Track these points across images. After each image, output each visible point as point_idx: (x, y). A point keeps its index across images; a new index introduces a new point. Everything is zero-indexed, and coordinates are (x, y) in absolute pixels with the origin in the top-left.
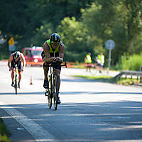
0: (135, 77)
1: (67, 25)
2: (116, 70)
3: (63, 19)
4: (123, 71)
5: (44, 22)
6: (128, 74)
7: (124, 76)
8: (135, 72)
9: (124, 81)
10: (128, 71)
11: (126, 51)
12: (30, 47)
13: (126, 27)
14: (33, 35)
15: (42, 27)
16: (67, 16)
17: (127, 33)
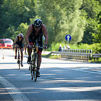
0: (58, 55)
1: (23, 27)
2: (49, 51)
3: (20, 24)
4: (53, 51)
5: (10, 25)
6: (55, 53)
7: (52, 54)
8: (58, 52)
9: (53, 57)
10: (54, 51)
11: (54, 41)
12: (3, 38)
13: (54, 29)
14: (4, 32)
15: (9, 28)
16: (22, 22)
17: (54, 32)
